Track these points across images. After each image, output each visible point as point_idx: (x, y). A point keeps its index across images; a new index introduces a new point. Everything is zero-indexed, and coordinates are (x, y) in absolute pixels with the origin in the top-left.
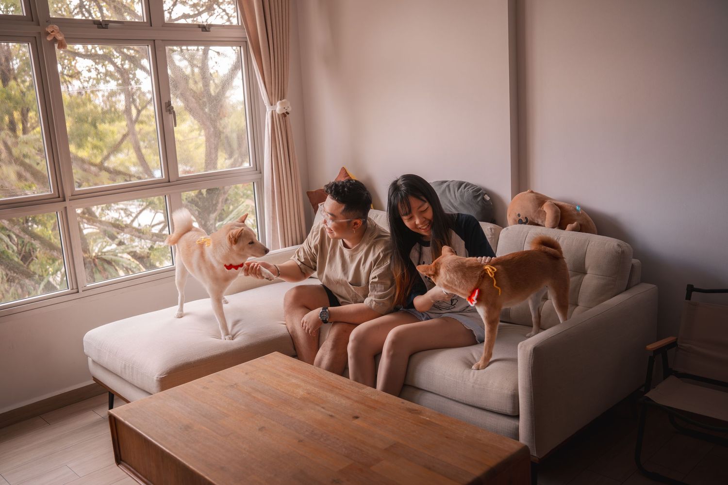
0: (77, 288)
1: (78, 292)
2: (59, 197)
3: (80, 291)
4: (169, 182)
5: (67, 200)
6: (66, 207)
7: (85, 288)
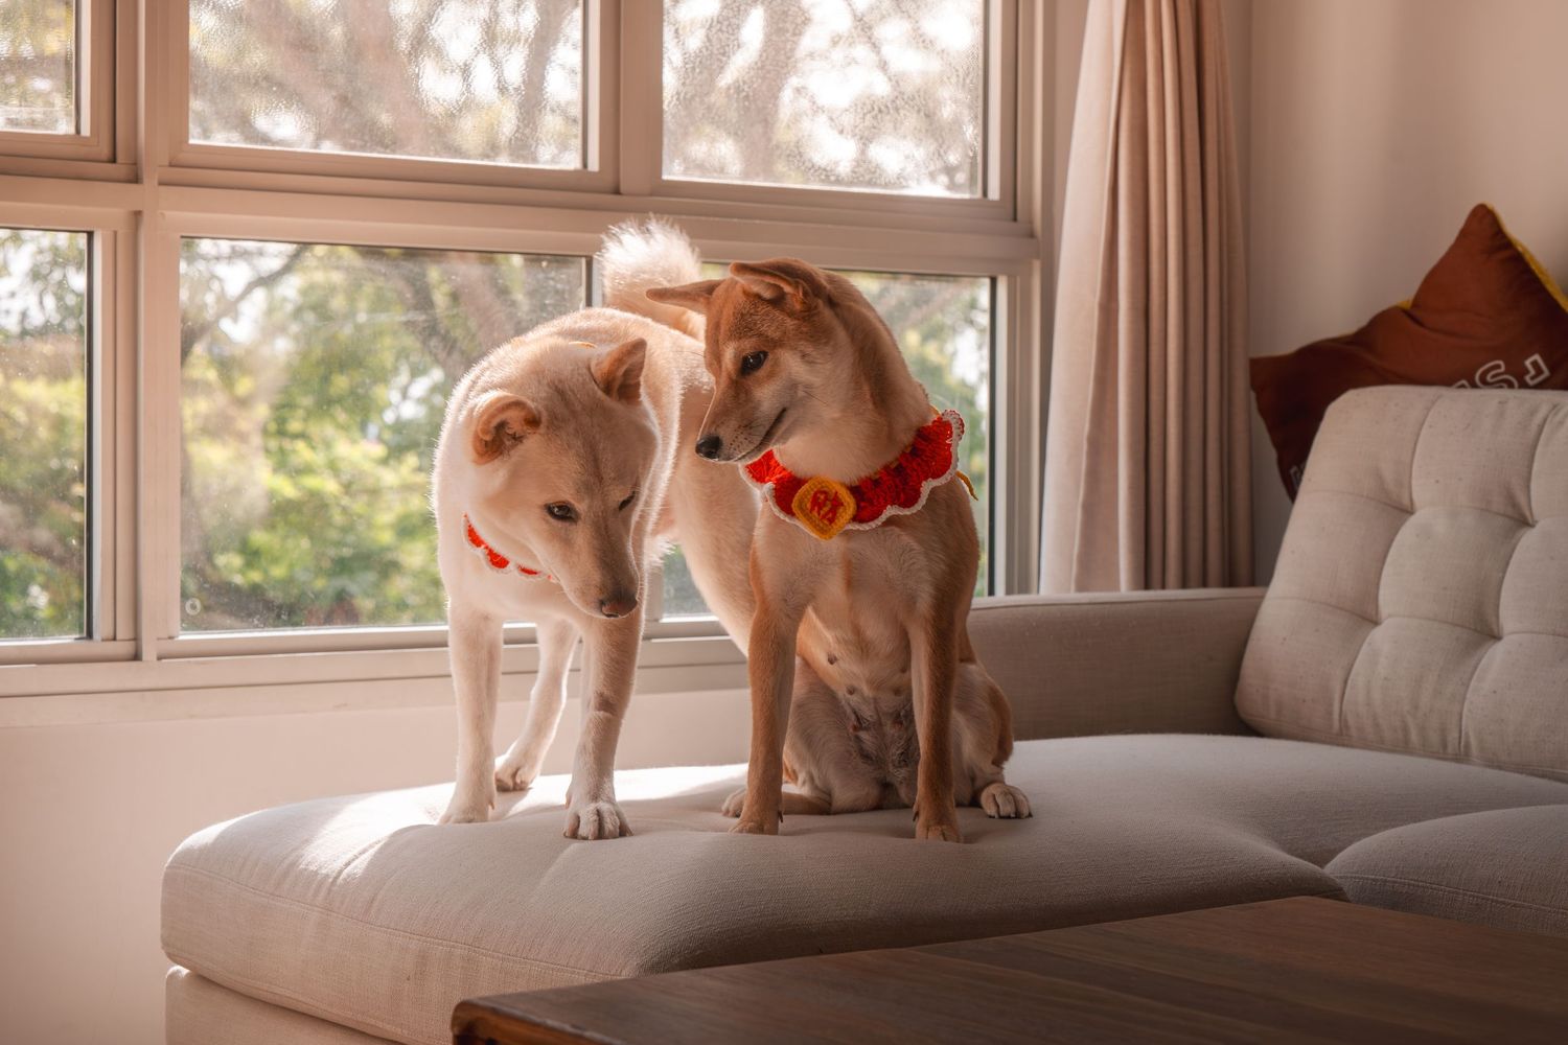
0: (136, 639)
1: (136, 657)
2: (113, 160)
3: (149, 651)
4: (617, 192)
5: (150, 180)
6: (137, 214)
7: (167, 646)
